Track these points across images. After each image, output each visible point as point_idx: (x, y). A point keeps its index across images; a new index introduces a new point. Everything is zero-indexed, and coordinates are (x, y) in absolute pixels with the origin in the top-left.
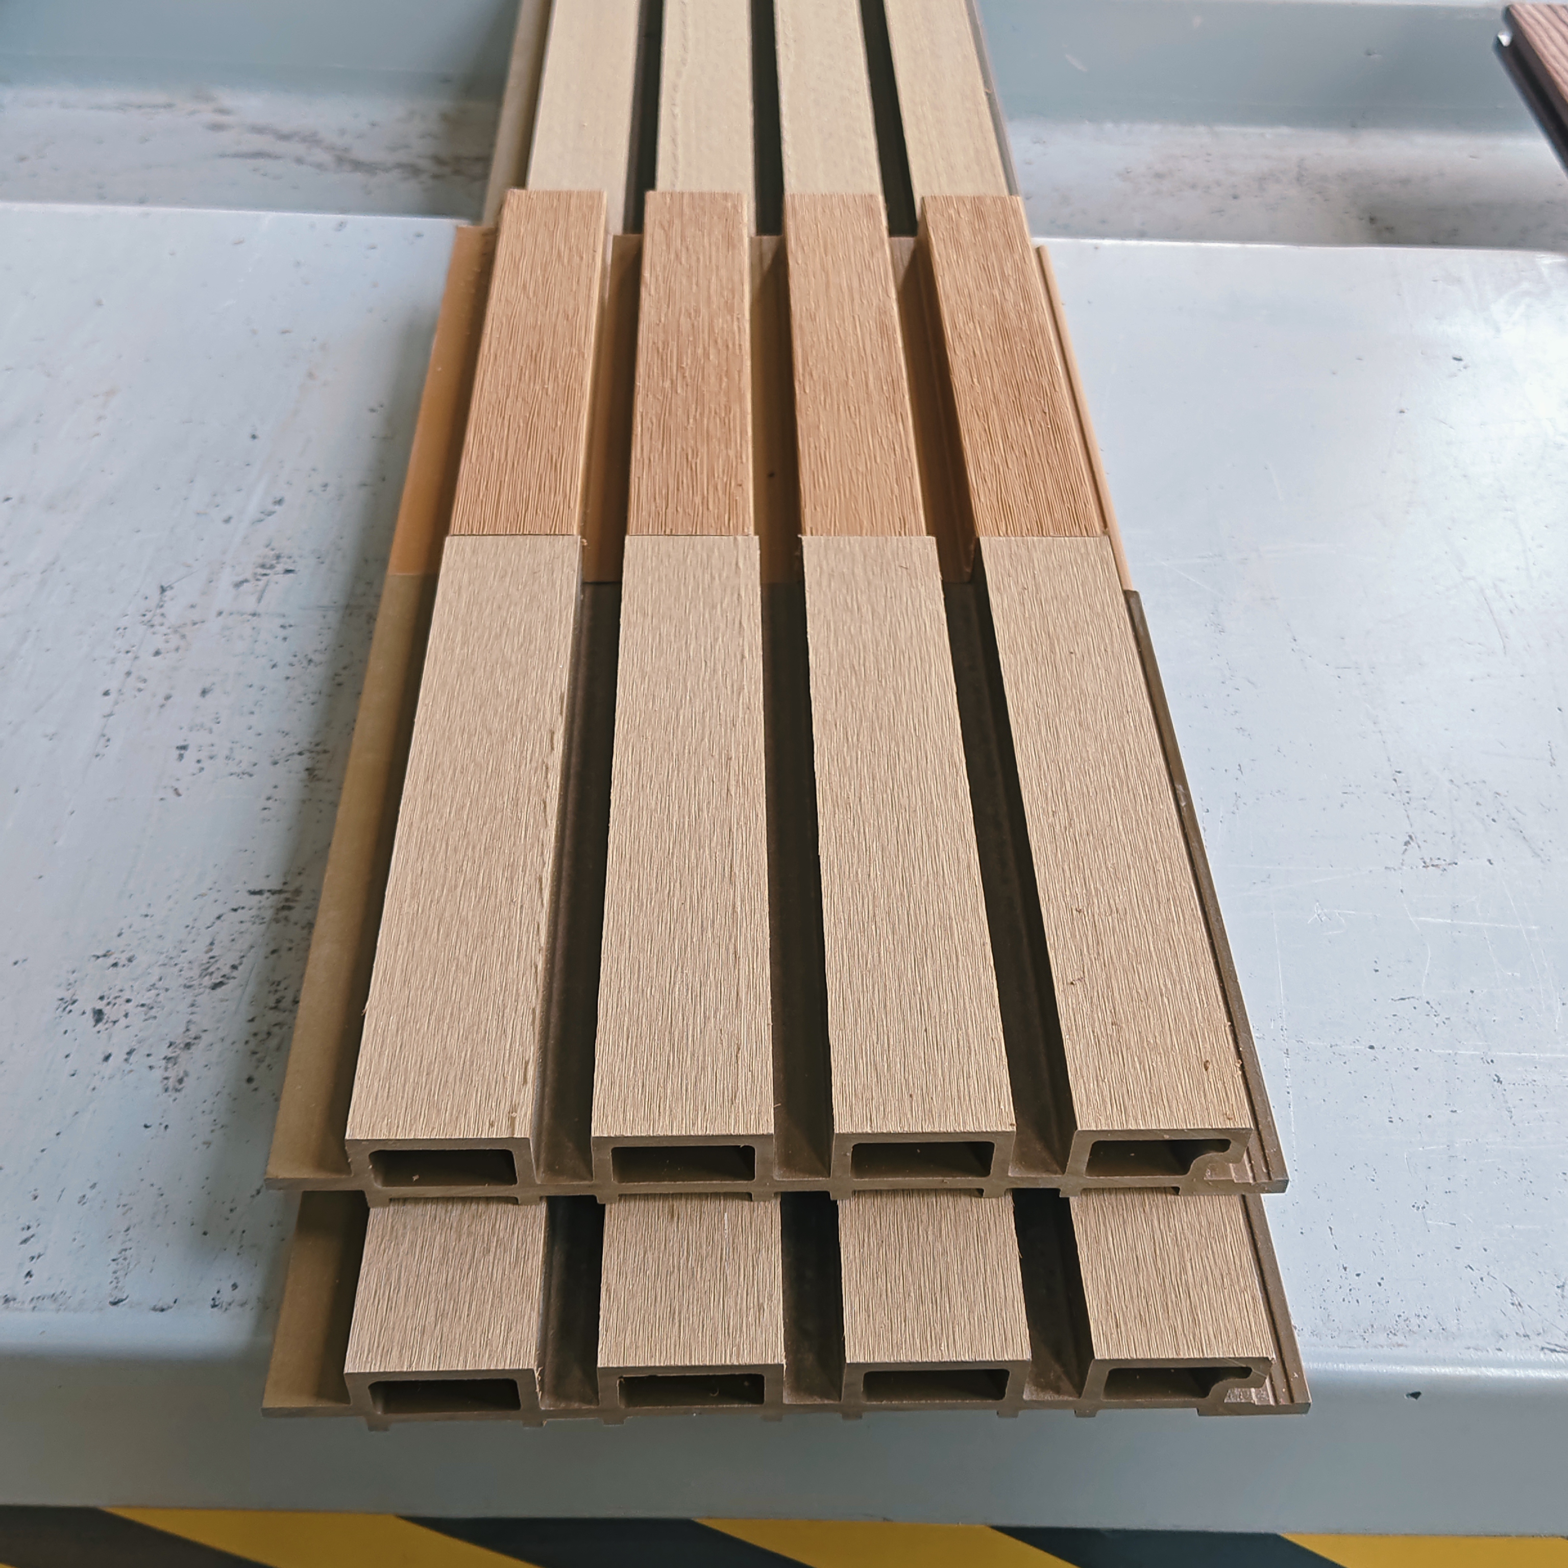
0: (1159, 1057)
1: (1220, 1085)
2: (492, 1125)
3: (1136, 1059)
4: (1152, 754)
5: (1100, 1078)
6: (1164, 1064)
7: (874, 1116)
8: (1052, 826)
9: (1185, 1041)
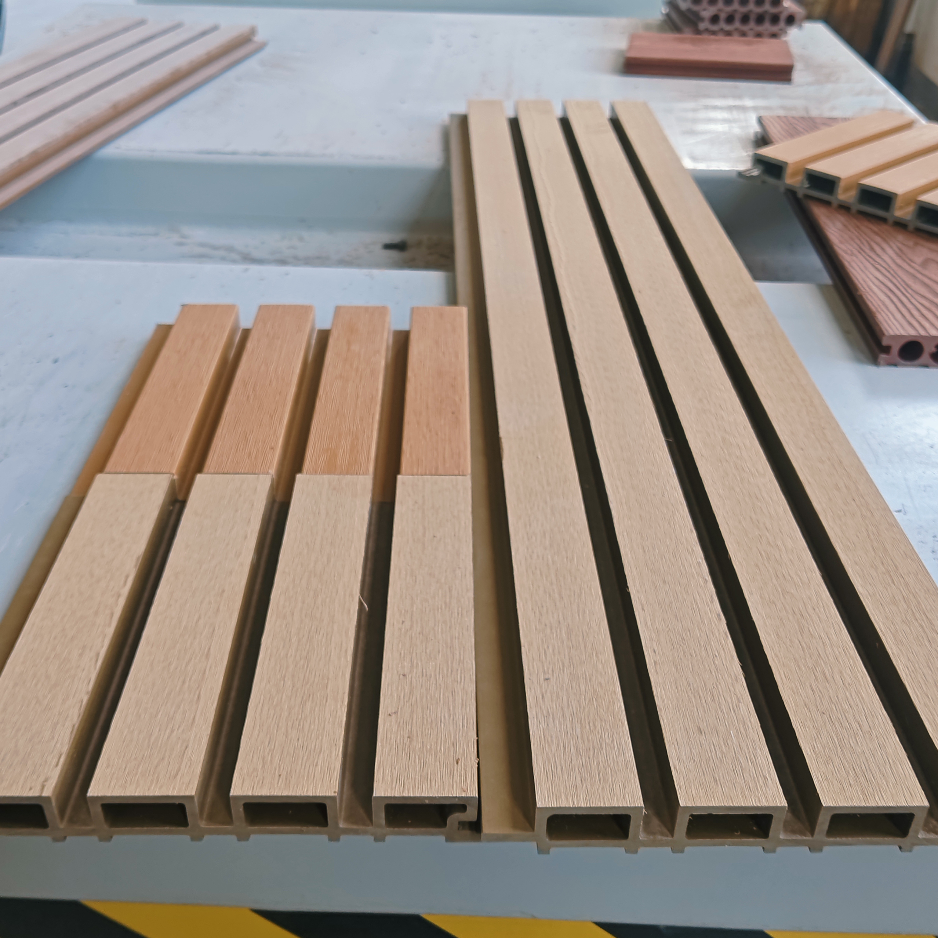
0: (430, 756)
1: (463, 773)
2: (31, 789)
3: (417, 757)
4: (468, 590)
5: (393, 767)
6: (433, 759)
7: (255, 787)
8: (400, 629)
9: (449, 748)
